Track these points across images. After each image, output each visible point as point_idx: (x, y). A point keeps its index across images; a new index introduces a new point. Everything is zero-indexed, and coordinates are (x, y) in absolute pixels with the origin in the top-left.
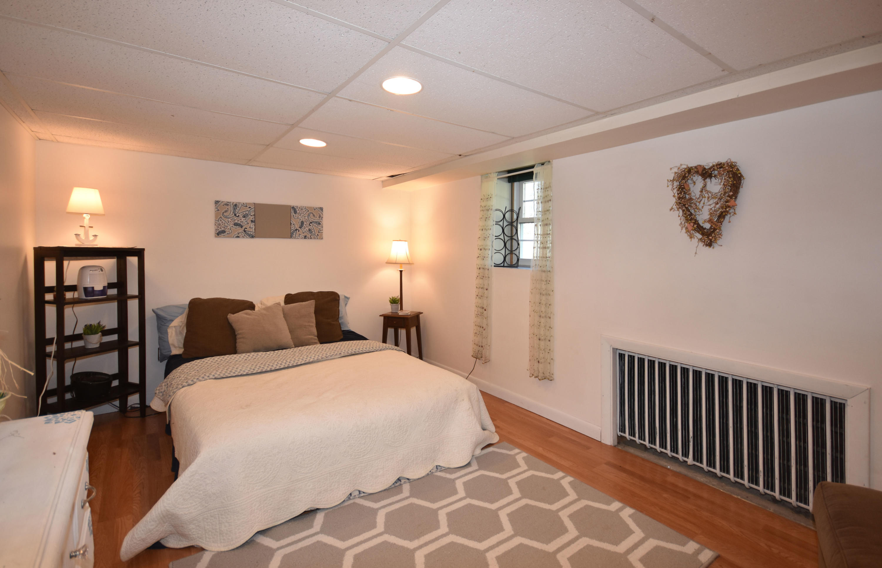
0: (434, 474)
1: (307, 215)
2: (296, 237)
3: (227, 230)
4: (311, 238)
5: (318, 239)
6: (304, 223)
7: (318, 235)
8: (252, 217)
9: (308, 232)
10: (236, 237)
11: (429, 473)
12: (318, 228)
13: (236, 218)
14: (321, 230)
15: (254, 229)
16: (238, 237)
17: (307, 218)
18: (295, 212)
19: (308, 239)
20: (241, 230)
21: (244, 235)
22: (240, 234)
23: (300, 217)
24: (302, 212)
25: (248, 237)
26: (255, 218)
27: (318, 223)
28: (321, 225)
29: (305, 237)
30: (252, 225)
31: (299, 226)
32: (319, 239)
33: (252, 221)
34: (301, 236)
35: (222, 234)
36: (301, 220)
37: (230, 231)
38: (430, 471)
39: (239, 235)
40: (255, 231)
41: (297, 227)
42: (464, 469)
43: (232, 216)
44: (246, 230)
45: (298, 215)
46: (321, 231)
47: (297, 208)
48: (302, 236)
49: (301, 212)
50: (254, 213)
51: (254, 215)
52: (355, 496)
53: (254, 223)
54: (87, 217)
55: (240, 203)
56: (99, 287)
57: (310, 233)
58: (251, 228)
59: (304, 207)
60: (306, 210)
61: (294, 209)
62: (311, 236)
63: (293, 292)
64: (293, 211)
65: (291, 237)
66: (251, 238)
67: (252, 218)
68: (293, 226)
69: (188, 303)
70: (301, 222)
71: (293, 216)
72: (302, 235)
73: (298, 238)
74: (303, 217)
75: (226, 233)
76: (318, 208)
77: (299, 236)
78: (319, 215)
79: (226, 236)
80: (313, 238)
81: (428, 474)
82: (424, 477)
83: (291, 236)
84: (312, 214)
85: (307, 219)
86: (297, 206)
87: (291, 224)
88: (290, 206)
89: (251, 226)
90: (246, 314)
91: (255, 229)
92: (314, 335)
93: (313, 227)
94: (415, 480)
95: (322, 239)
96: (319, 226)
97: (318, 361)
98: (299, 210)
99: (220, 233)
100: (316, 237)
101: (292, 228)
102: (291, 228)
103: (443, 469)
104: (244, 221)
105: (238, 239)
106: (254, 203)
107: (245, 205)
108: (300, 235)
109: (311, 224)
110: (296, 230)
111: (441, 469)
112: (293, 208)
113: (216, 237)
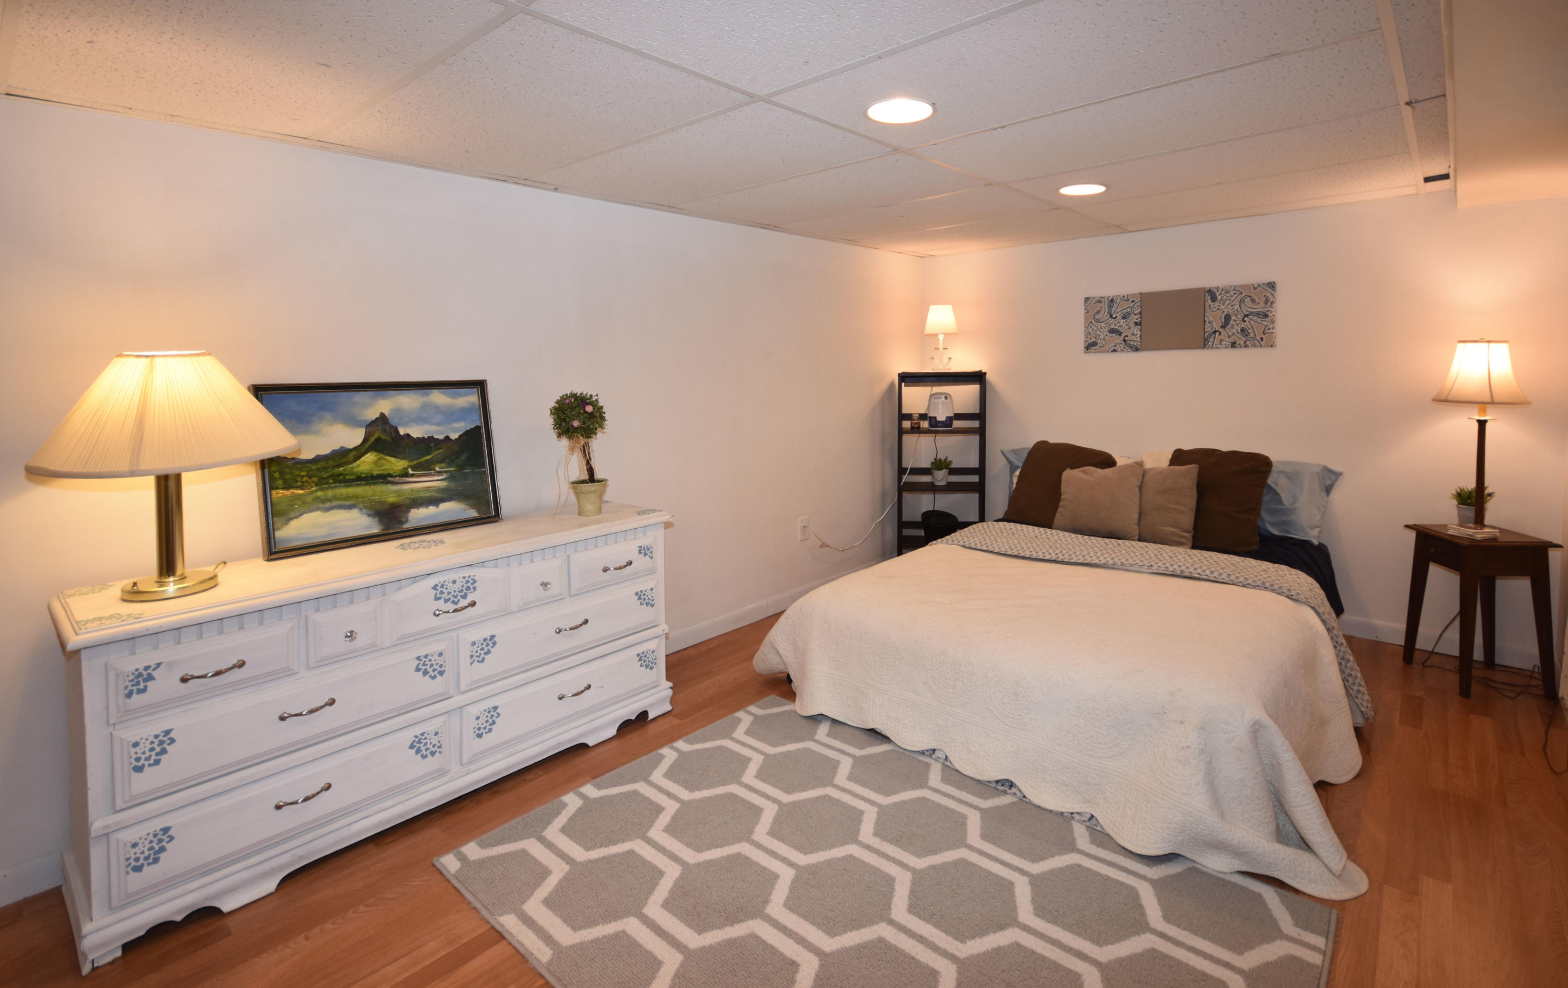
0: (1073, 821)
1: (1237, 301)
2: (1214, 346)
3: (1099, 341)
4: (1246, 346)
5: (1261, 346)
6: (1231, 318)
7: (1262, 339)
8: (1137, 316)
9: (1239, 335)
10: (1112, 351)
11: (1066, 814)
12: (1264, 325)
13: (1111, 322)
14: (1269, 329)
15: (1138, 336)
16: (1114, 351)
17: (1238, 306)
18: (1214, 299)
19: (1240, 347)
20: (1119, 339)
21: (1124, 348)
22: (1118, 346)
23: (1222, 307)
24: (1227, 297)
25: (1129, 350)
26: (1141, 318)
27: (1264, 316)
28: (1269, 318)
29: (1233, 345)
30: (1136, 330)
31: (1221, 324)
32: (1266, 346)
33: (1136, 324)
34: (1225, 343)
35: (1093, 348)
36: (1225, 313)
37: (1104, 343)
38: (1072, 813)
39: (1116, 348)
40: (1141, 339)
41: (1216, 326)
42: (1125, 857)
43: (1107, 318)
44: (1126, 338)
45: (1218, 304)
46: (1269, 331)
47: (1218, 291)
48: (1227, 343)
49: (1225, 297)
50: (1140, 310)
51: (1140, 313)
52: (939, 758)
53: (1139, 327)
54: (941, 337)
55: (1119, 296)
56: (941, 417)
57: (1243, 336)
58: (1134, 335)
59: (1231, 286)
60: (1236, 292)
61: (1211, 294)
62: (1245, 342)
63: (1186, 447)
64: (1209, 297)
65: (1204, 346)
66: (1134, 351)
67: (1135, 318)
68: (1209, 325)
69: (1031, 445)
70: (1225, 316)
71: (1210, 306)
72: (1227, 341)
73: (1218, 348)
74: (1229, 306)
75: (1098, 345)
76: (1264, 284)
77: (1220, 343)
78: (1265, 298)
79: (1098, 350)
80: (1250, 345)
81: (1062, 813)
82: (1051, 811)
83: (1205, 344)
84: (1249, 298)
85: (1237, 309)
86: (1218, 287)
87: (1205, 321)
88: (1205, 289)
89: (1135, 332)
90: (1084, 472)
91: (1140, 336)
92: (1181, 529)
93: (1253, 324)
94: (1031, 803)
95: (1271, 346)
96: (1265, 321)
97: (1113, 567)
98: (1221, 294)
99: (1090, 346)
100: (1258, 344)
101: (1206, 330)
102: (1204, 329)
103: (1099, 828)
104: (1124, 324)
105: (1114, 354)
106: (1141, 294)
107: (1126, 299)
108: (1221, 340)
109: (1246, 319)
110: (1215, 332)
111: (1095, 825)
112: (1210, 291)
113: (1085, 352)
